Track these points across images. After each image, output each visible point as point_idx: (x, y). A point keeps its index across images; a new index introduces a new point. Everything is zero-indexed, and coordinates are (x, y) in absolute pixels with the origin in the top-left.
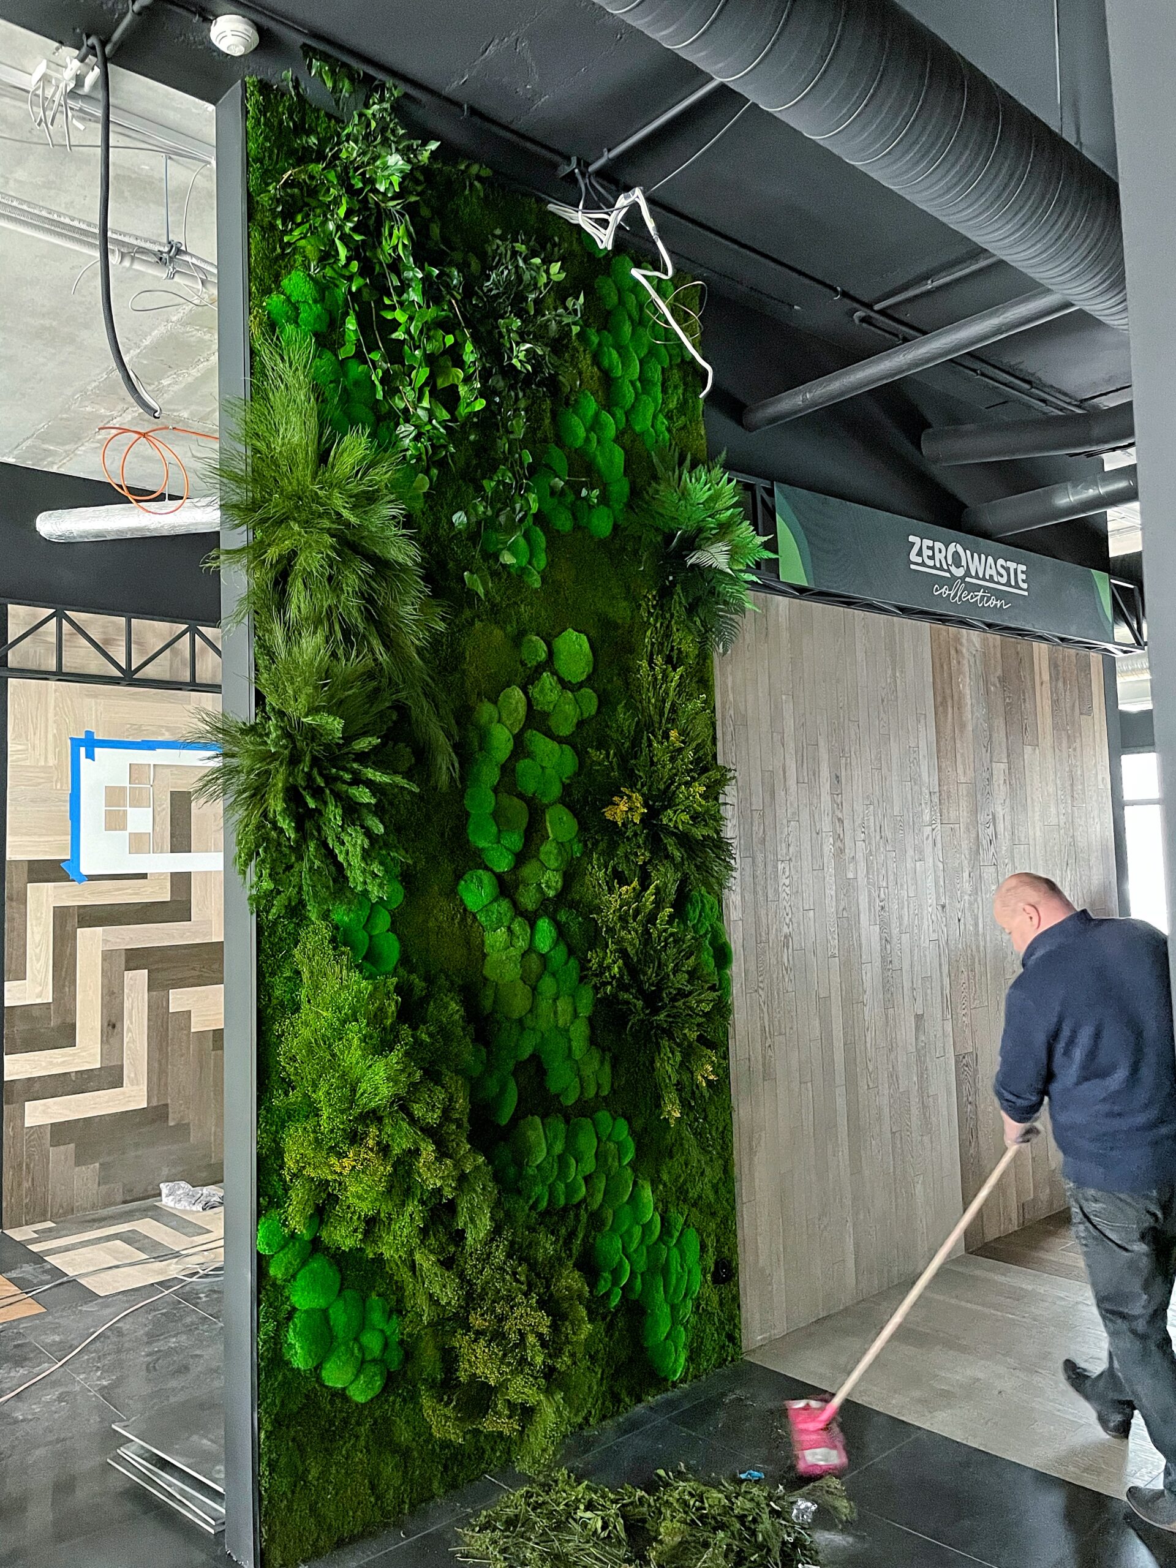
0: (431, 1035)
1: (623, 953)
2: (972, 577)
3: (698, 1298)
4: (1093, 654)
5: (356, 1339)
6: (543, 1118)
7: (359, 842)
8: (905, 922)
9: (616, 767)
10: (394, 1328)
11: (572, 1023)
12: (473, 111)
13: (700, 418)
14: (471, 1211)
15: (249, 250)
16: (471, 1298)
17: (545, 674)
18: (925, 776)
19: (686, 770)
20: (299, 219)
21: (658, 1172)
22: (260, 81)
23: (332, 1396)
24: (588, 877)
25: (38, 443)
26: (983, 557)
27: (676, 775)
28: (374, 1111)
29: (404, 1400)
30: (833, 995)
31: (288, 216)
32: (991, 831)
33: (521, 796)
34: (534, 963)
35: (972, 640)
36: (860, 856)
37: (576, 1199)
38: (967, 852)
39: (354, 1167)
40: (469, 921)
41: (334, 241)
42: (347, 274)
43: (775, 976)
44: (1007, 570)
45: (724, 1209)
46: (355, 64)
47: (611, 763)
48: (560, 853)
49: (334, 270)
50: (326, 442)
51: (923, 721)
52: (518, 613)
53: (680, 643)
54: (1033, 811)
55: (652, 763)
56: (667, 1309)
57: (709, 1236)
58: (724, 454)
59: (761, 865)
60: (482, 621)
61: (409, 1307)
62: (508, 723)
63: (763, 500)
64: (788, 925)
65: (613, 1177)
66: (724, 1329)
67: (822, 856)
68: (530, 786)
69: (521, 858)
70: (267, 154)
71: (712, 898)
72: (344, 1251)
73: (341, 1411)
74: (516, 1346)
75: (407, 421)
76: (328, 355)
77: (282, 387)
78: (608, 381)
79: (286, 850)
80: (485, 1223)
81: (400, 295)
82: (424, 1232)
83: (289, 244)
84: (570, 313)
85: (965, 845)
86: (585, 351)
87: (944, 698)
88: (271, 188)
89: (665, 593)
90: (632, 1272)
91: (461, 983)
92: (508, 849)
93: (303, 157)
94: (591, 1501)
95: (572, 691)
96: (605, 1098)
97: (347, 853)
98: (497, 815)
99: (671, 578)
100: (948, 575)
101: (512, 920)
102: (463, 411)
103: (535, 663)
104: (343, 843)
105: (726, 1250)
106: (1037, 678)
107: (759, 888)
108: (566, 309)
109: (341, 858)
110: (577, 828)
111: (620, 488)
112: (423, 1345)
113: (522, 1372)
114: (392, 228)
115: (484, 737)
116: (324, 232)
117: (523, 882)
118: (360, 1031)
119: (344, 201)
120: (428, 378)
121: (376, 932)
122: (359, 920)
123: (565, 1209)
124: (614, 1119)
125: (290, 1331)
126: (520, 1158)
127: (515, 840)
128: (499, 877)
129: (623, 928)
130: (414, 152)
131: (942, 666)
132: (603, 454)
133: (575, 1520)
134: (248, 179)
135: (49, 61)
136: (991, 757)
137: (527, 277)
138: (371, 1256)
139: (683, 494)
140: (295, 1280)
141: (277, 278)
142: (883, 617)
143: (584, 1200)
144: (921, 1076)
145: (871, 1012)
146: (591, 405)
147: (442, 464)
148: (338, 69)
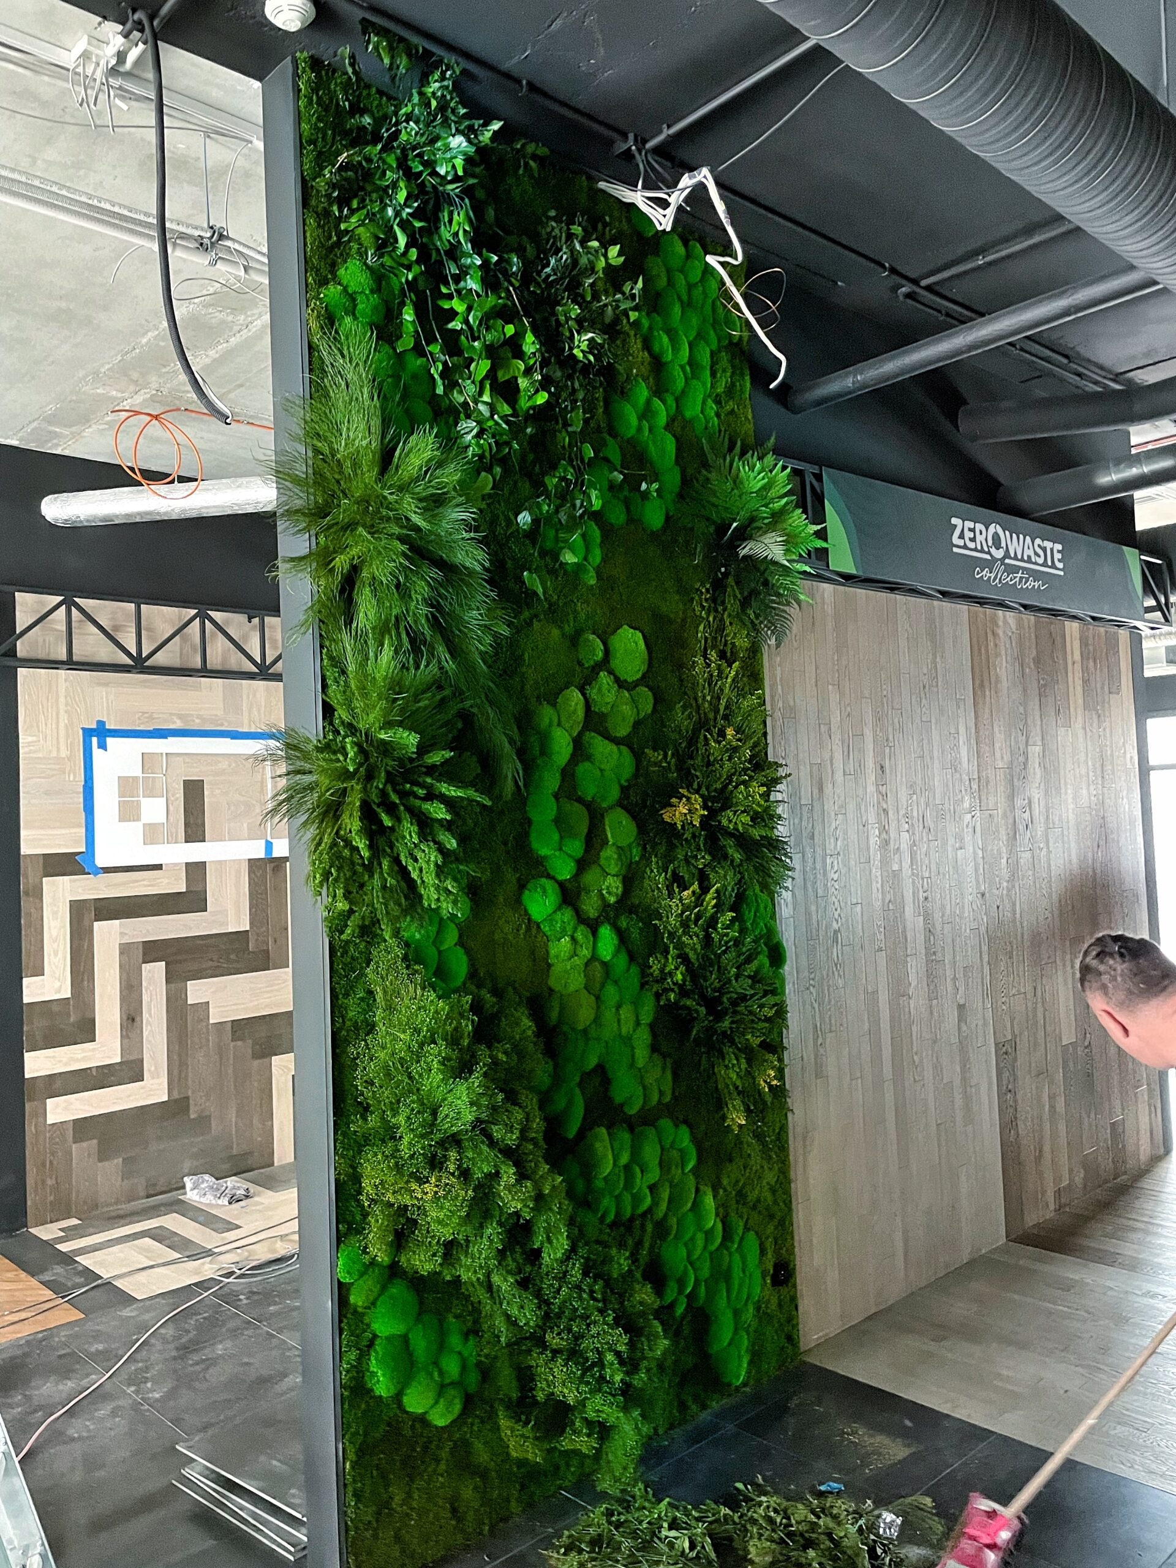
0: (505, 1053)
1: (684, 958)
2: (1011, 558)
3: (759, 1301)
4: (1121, 631)
5: (436, 1363)
6: (609, 1128)
7: (433, 859)
8: (948, 912)
9: (673, 768)
10: (470, 1349)
11: (634, 1031)
12: (532, 87)
13: (748, 401)
14: (548, 1231)
15: (305, 238)
16: (548, 1319)
17: (602, 674)
18: (965, 760)
19: (743, 769)
20: (355, 205)
21: (718, 1178)
22: (312, 57)
23: (414, 1421)
24: (646, 882)
25: (44, 425)
26: (1021, 536)
27: (734, 774)
28: (453, 1135)
29: (482, 1422)
30: (880, 988)
31: (343, 201)
32: (1027, 815)
33: (580, 800)
34: (597, 970)
35: (1007, 620)
36: (904, 846)
37: (641, 1210)
38: (1005, 838)
39: (436, 1193)
40: (534, 931)
41: (392, 226)
42: (406, 263)
43: (825, 973)
44: (1044, 550)
45: (781, 1210)
46: (415, 39)
47: (669, 763)
48: (620, 856)
49: (391, 257)
50: (391, 441)
51: (962, 707)
52: (575, 611)
53: (733, 638)
54: (1066, 793)
55: (709, 764)
56: (729, 1314)
57: (767, 1238)
58: (772, 440)
59: (810, 861)
60: (539, 621)
61: (485, 1327)
62: (567, 725)
63: (812, 487)
64: (837, 921)
65: (677, 1185)
66: (783, 1330)
67: (868, 849)
68: (589, 790)
69: (582, 865)
70: (320, 136)
71: (764, 896)
72: (422, 1276)
73: (422, 1435)
74: (594, 1364)
75: (468, 417)
76: (387, 348)
77: (343, 383)
78: (658, 365)
79: (359, 869)
80: (562, 1243)
81: (457, 282)
82: (501, 1254)
83: (347, 232)
84: (627, 298)
85: (1003, 831)
86: (635, 335)
87: (982, 681)
88: (326, 172)
89: (718, 586)
90: (696, 1280)
91: (528, 994)
92: (570, 856)
93: (359, 138)
94: (675, 1519)
95: (628, 690)
96: (667, 1105)
97: (421, 870)
98: (559, 821)
99: (723, 570)
100: (988, 557)
101: (575, 929)
102: (524, 404)
103: (592, 663)
104: (416, 860)
105: (783, 1251)
106: (1069, 657)
107: (809, 885)
108: (623, 294)
109: (414, 875)
110: (635, 833)
111: (673, 478)
112: (499, 1365)
113: (600, 1390)
114: (451, 214)
115: (545, 739)
116: (382, 218)
117: (584, 889)
118: (439, 1054)
119: (402, 184)
120: (488, 371)
121: (444, 947)
122: (428, 936)
123: (632, 1219)
124: (676, 1126)
125: (372, 1358)
126: (588, 1170)
127: (576, 847)
128: (561, 885)
129: (684, 933)
130: (475, 132)
131: (980, 650)
132: (654, 443)
133: (660, 1539)
134: (302, 162)
135: (89, 36)
136: (1027, 742)
137: (584, 261)
138: (448, 1278)
139: (735, 482)
140: (375, 1307)
141: (333, 267)
142: (923, 601)
143: (649, 1210)
144: (963, 1066)
145: (917, 1003)
146: (642, 392)
147: (503, 461)
148: (396, 44)
